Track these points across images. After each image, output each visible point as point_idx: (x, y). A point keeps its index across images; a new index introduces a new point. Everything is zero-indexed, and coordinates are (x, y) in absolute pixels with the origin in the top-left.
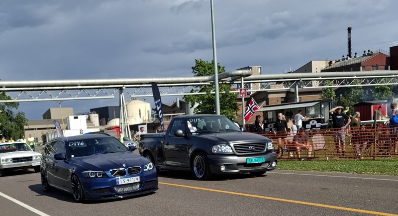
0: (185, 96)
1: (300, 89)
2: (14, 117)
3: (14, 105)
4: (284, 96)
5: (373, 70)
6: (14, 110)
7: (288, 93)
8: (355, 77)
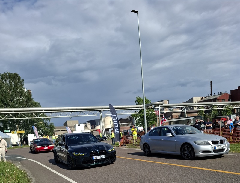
0: (132, 114)
1: (187, 111)
2: (49, 125)
3: (49, 119)
4: (180, 114)
5: (223, 101)
6: (48, 122)
7: (182, 112)
8: (214, 105)
